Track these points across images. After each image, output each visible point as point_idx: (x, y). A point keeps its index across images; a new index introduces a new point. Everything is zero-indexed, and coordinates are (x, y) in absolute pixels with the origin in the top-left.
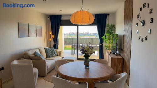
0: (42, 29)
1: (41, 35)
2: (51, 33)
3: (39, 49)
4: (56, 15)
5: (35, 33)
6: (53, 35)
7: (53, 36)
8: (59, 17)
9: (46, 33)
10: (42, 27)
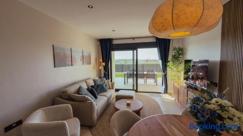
0: (90, 56)
1: (89, 63)
2: (101, 60)
3: (86, 82)
4: (107, 39)
5: (81, 60)
6: (103, 62)
7: (104, 64)
8: (110, 40)
9: (96, 59)
10: (90, 53)
